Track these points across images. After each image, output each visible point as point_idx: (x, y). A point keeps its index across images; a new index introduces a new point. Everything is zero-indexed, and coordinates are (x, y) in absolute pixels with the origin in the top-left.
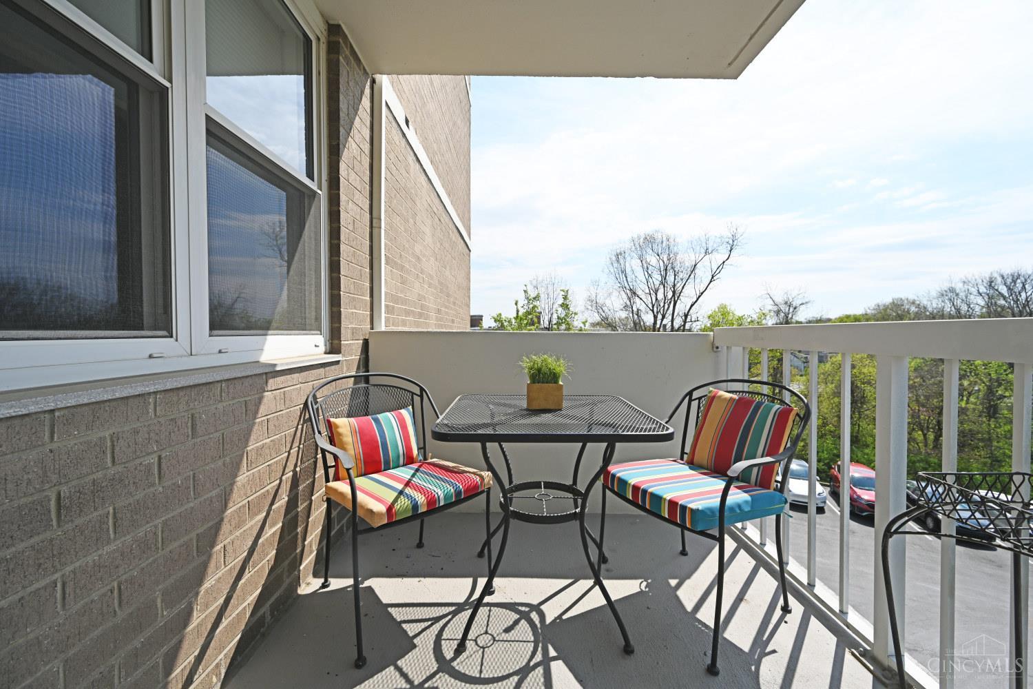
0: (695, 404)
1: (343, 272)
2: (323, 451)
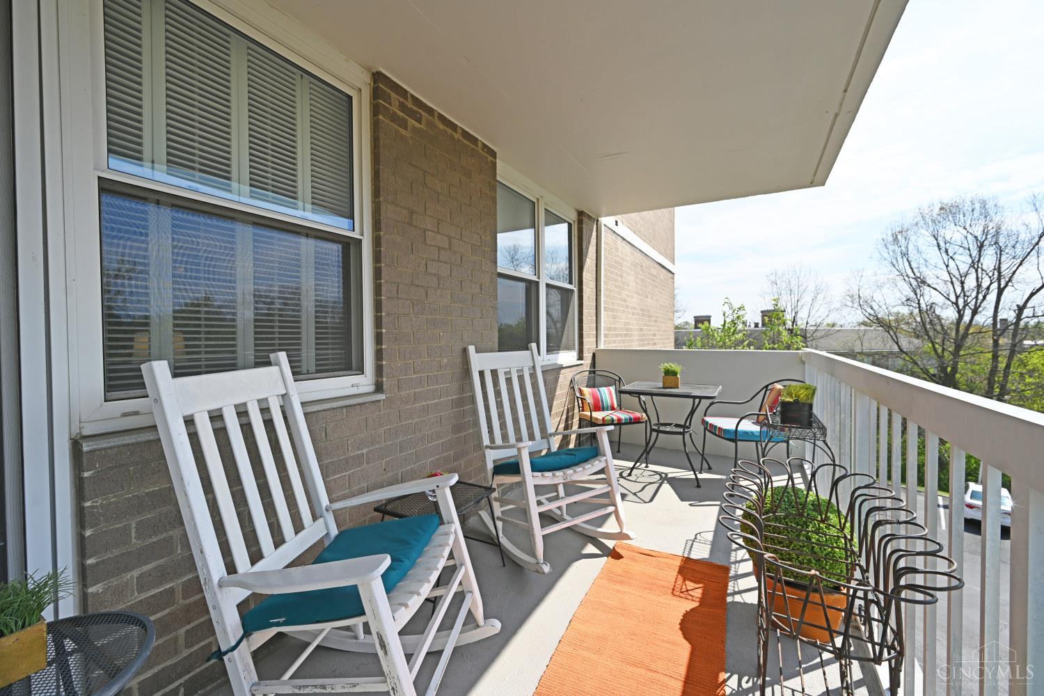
0: (768, 392)
1: (584, 322)
2: (577, 397)
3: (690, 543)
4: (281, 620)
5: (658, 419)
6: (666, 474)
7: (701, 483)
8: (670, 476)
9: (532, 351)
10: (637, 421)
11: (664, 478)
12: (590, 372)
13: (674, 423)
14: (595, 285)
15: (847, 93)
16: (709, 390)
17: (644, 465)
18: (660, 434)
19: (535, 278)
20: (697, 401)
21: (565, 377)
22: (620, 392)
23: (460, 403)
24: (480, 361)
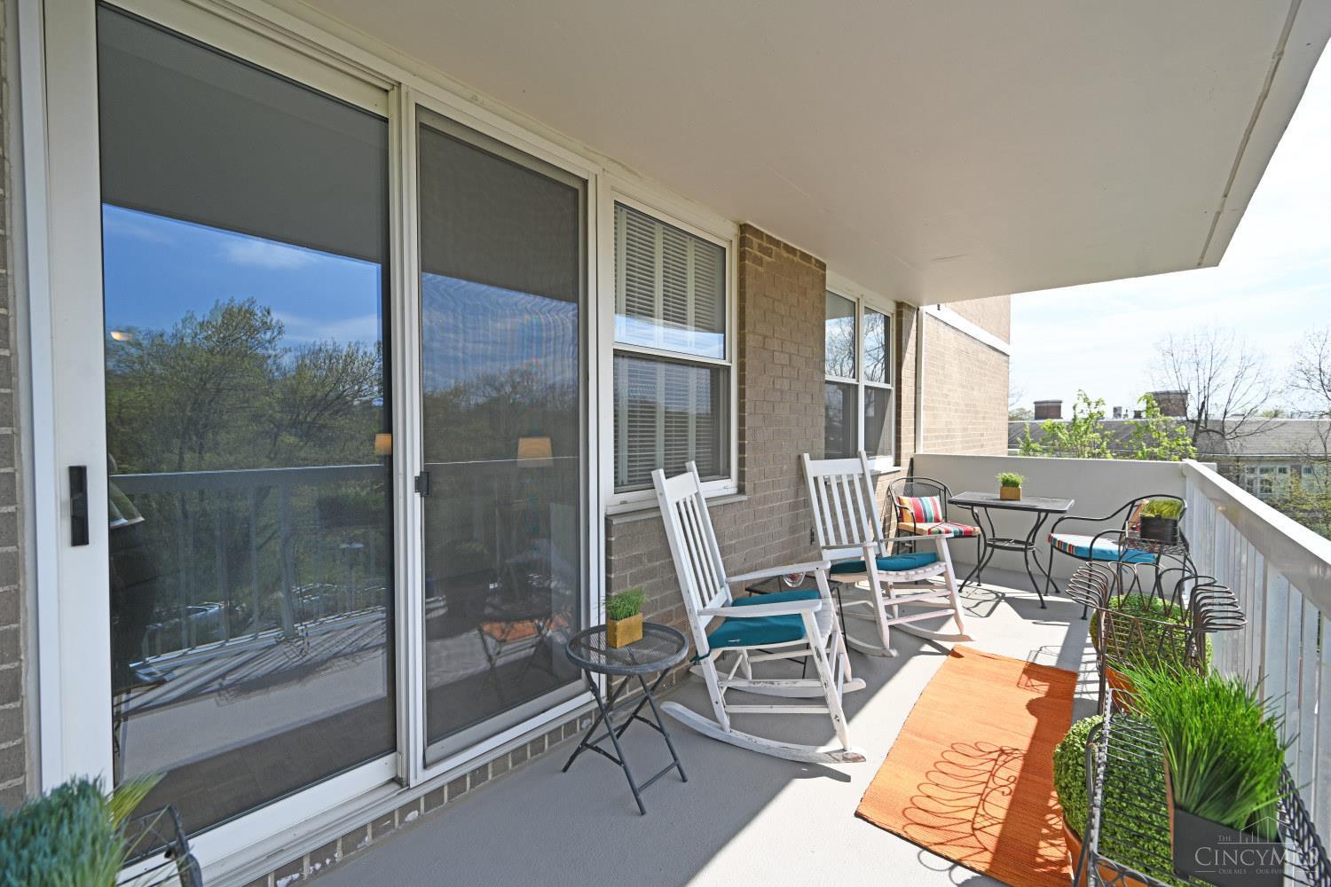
1: (902, 424)
2: (896, 506)
3: (1034, 654)
4: (738, 640)
5: (994, 534)
6: (1003, 594)
7: (1046, 605)
8: (1007, 595)
9: (861, 458)
10: (968, 535)
11: (1001, 598)
12: (907, 480)
13: (1014, 538)
14: (914, 383)
15: (1228, 199)
16: (1059, 504)
17: (975, 584)
18: (996, 550)
19: (853, 381)
20: (1043, 515)
21: (883, 486)
22: (947, 503)
23: (794, 506)
24: (816, 468)
